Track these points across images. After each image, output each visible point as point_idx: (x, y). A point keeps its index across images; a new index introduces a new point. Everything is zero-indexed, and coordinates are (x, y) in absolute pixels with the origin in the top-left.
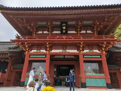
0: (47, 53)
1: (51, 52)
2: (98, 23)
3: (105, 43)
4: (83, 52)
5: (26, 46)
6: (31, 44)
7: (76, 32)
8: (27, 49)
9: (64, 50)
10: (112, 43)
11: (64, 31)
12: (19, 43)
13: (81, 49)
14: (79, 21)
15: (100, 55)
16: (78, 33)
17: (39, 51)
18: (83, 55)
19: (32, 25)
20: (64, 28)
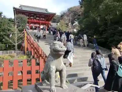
20: (35, 17)
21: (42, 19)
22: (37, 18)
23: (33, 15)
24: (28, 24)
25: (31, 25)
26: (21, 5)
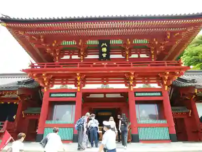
0: (77, 89)
1: (83, 88)
2: (157, 43)
3: (168, 73)
4: (134, 87)
5: (45, 79)
6: (52, 76)
7: (123, 56)
8: (46, 84)
9: (105, 84)
10: (178, 73)
11: (104, 55)
12: (34, 75)
13: (131, 83)
14: (128, 40)
15: (161, 92)
16: (126, 58)
17: (64, 87)
18: (135, 93)
19: (54, 45)
20: (104, 50)
21: (135, 56)
22: (112, 56)
23: (96, 42)
24: (72, 87)
25: (88, 87)
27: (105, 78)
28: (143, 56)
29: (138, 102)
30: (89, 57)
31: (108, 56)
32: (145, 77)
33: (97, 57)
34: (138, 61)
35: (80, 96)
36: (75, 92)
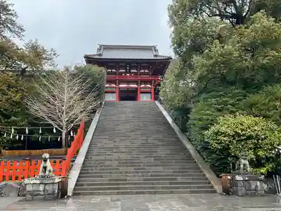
1: (119, 86)
3: (153, 81)
7: (137, 71)
9: (128, 85)
11: (128, 71)
13: (139, 85)
15: (151, 89)
17: (110, 85)
18: (140, 88)
20: (128, 68)
21: (142, 71)
22: (132, 71)
23: (124, 64)
24: (114, 85)
25: (121, 86)
26: (101, 46)
27: (128, 82)
28: (146, 71)
29: (141, 93)
30: (121, 71)
31: (130, 71)
32: (145, 82)
33: (124, 71)
34: (144, 74)
35: (118, 90)
36: (116, 88)
